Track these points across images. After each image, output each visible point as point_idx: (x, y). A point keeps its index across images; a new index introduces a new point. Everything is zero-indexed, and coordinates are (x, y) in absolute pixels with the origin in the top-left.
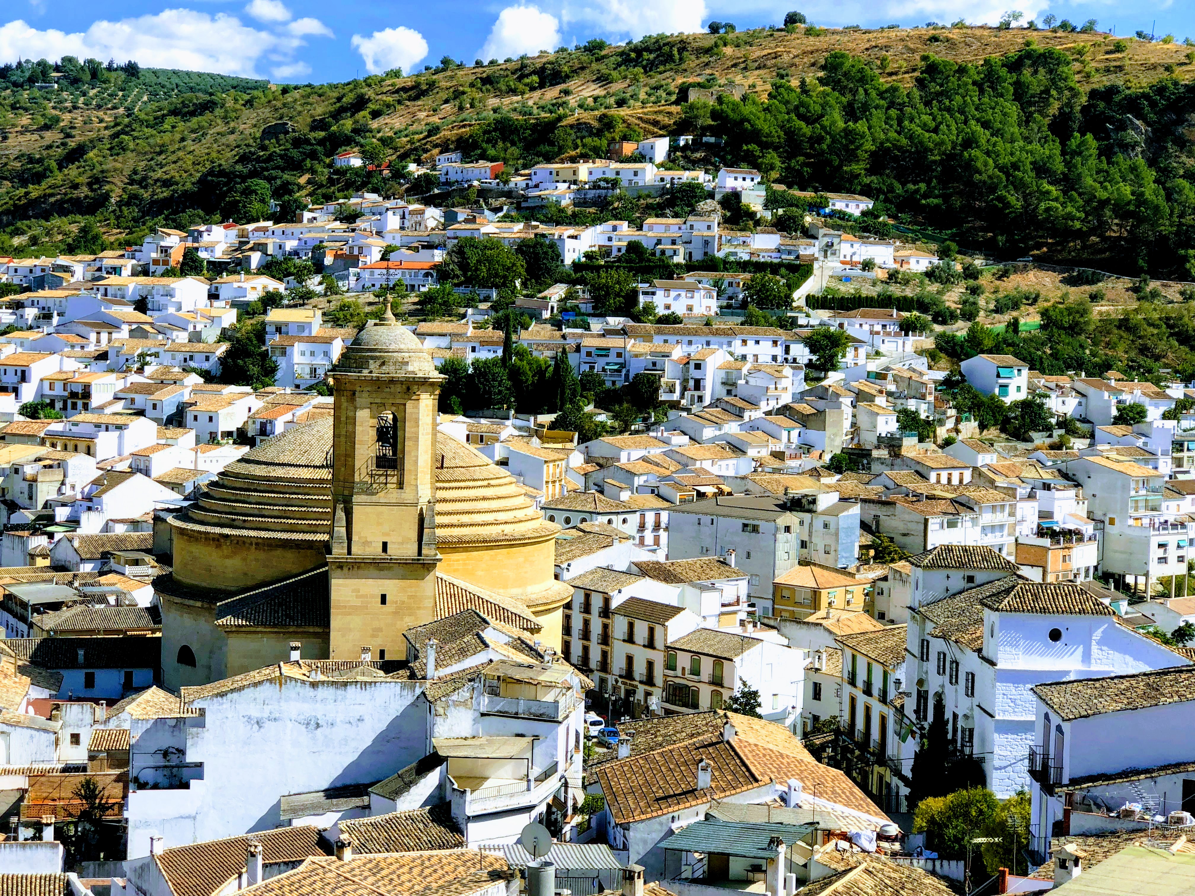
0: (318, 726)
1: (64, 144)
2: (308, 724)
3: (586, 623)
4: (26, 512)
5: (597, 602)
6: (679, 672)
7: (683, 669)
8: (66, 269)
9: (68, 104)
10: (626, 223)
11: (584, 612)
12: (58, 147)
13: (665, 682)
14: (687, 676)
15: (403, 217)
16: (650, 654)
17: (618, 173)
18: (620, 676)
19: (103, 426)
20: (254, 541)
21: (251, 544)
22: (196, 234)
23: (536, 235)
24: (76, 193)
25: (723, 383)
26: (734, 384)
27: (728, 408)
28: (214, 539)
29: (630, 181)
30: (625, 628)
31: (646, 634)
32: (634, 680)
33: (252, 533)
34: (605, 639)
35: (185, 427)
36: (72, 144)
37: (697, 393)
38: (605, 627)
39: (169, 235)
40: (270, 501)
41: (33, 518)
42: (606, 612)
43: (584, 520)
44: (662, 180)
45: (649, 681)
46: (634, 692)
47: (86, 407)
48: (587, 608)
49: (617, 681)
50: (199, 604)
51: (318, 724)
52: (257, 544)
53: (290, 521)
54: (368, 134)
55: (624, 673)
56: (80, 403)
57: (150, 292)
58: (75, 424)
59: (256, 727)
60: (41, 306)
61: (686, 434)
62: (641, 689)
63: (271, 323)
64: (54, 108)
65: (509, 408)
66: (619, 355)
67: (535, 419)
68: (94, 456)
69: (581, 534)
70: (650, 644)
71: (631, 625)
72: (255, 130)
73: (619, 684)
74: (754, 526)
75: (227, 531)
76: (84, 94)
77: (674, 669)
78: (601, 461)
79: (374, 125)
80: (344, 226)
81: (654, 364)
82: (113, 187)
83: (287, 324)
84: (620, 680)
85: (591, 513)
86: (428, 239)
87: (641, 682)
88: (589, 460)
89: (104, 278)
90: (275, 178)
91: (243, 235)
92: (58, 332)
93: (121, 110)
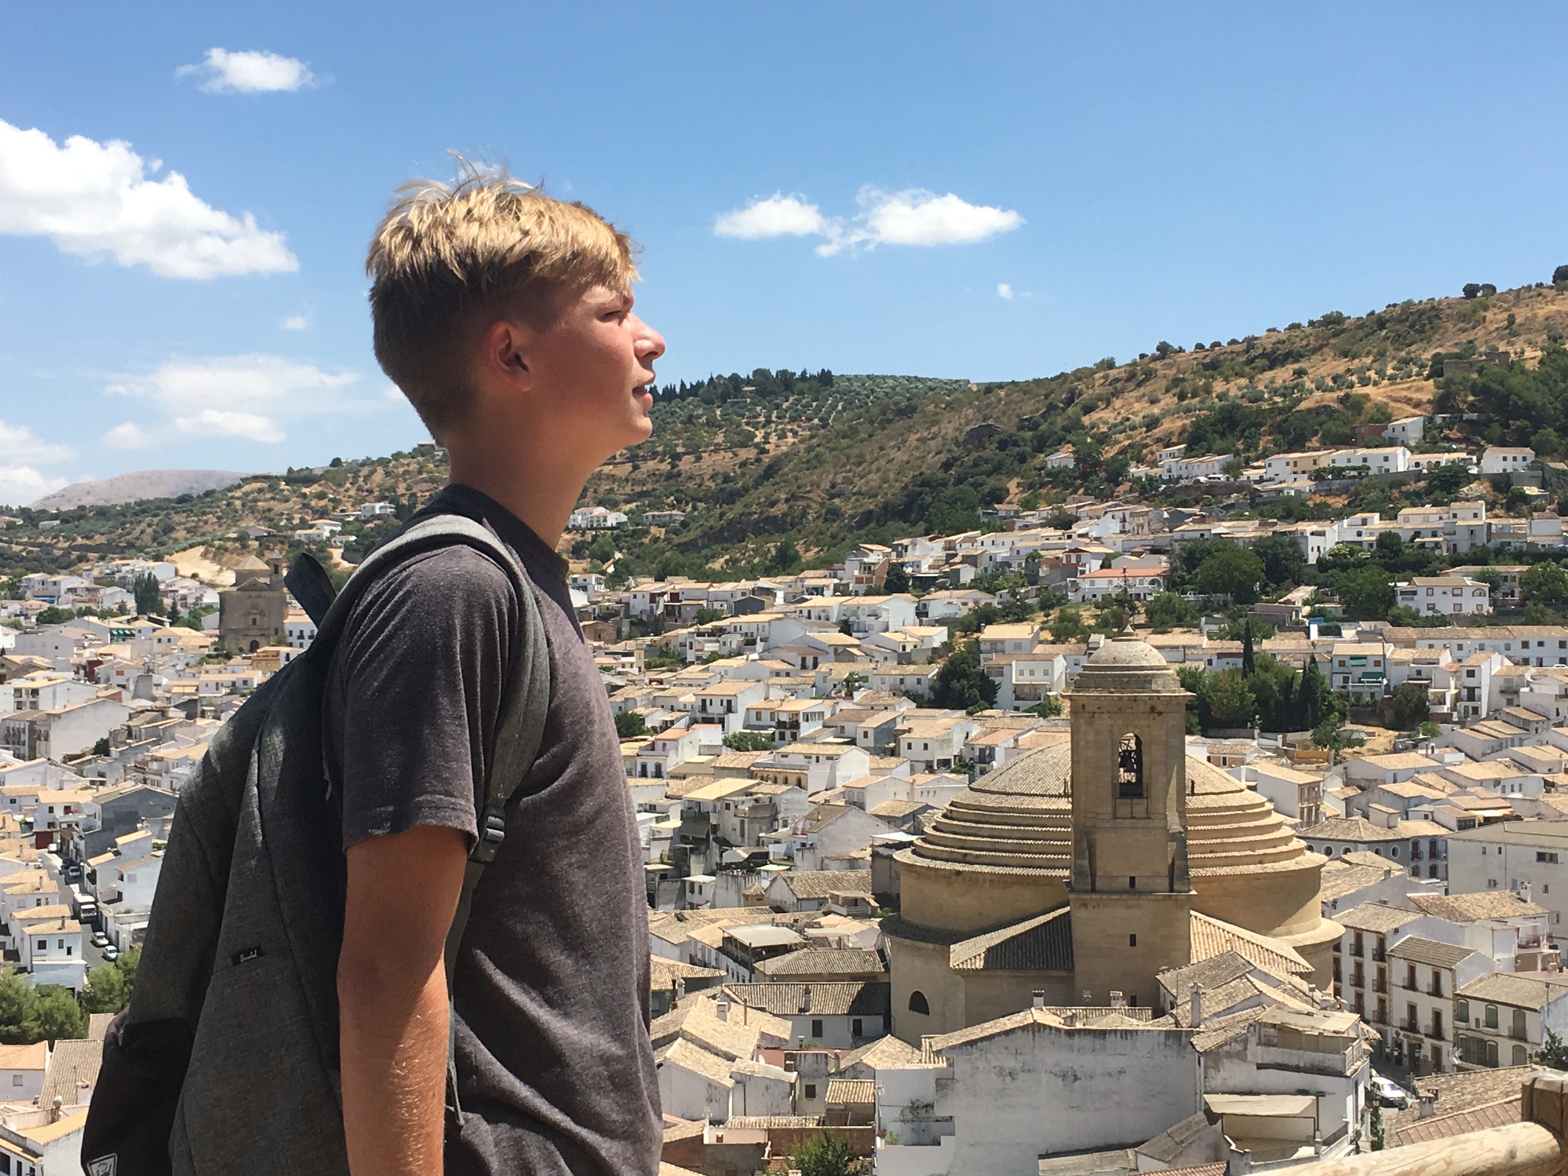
0: (1076, 1078)
1: (758, 460)
2: (1064, 1076)
3: (1359, 966)
4: (740, 851)
5: (1370, 944)
6: (1472, 1024)
7: (1477, 1020)
8: (769, 592)
9: (762, 419)
10: (1377, 516)
11: (1355, 955)
12: (752, 464)
13: (1456, 1035)
14: (1481, 1028)
15: (1124, 520)
16: (1437, 1003)
17: (1365, 460)
18: (1402, 1028)
19: (814, 758)
20: (988, 878)
21: (985, 881)
22: (900, 548)
23: (1274, 532)
24: (775, 511)
25: (1502, 692)
26: (1517, 692)
27: (1510, 719)
28: (944, 877)
29: (1380, 468)
30: (1405, 973)
31: (1430, 979)
32: (1418, 1032)
33: (986, 869)
34: (1382, 985)
35: (899, 755)
36: (766, 460)
37: (1471, 704)
38: (1382, 972)
39: (872, 551)
40: (1004, 834)
41: (746, 856)
42: (1381, 955)
43: (1347, 851)
44: (1417, 464)
45: (1437, 1033)
46: (1420, 1047)
47: (794, 737)
48: (1358, 950)
49: (1398, 1034)
50: (931, 946)
51: (1075, 1076)
52: (991, 881)
53: (1026, 856)
54: (1080, 431)
55: (1406, 1025)
56: (788, 733)
57: (855, 614)
58: (785, 756)
59: (1008, 1079)
60: (744, 631)
61: (1460, 751)
62: (1428, 1043)
63: (985, 641)
64: (748, 424)
65: (1253, 728)
66: (1377, 663)
67: (1284, 738)
68: (805, 788)
69: (1347, 866)
70: (1436, 992)
71: (1412, 970)
72: (957, 433)
73: (1401, 1037)
74: (1551, 855)
75: (958, 867)
76: (778, 407)
77: (1466, 1020)
78: (1363, 784)
79: (1086, 420)
80: (1059, 532)
81: (1419, 672)
82: (810, 503)
83: (1002, 641)
84: (1402, 1033)
85: (1355, 842)
86: (1152, 543)
87: (1426, 1035)
88: (1348, 782)
89: (807, 600)
90: (981, 485)
91: (950, 547)
92: (761, 659)
93: (816, 421)
